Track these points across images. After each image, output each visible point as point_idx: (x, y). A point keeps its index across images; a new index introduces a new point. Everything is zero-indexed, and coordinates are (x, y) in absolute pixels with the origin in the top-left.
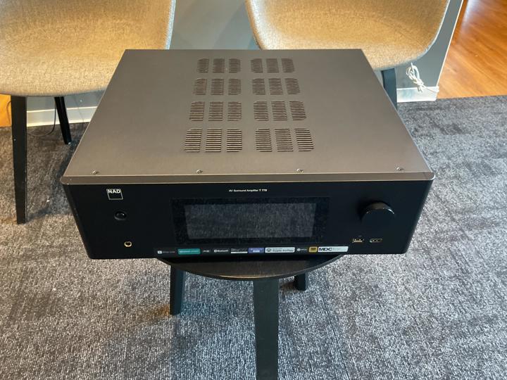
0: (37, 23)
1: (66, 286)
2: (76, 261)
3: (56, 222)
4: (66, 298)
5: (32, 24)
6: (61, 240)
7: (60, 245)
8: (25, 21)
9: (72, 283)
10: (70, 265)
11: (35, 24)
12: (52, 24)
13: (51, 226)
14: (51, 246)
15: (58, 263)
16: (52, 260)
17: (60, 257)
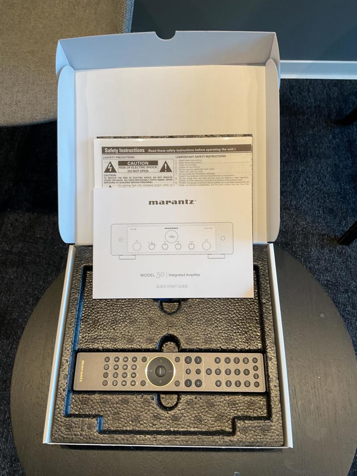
1: (22, 306)
2: (33, 275)
3: (16, 220)
4: (20, 320)
6: (20, 245)
7: (19, 251)
9: (28, 302)
10: (27, 280)
13: (11, 224)
14: (10, 252)
15: (15, 275)
16: (10, 271)
17: (18, 268)
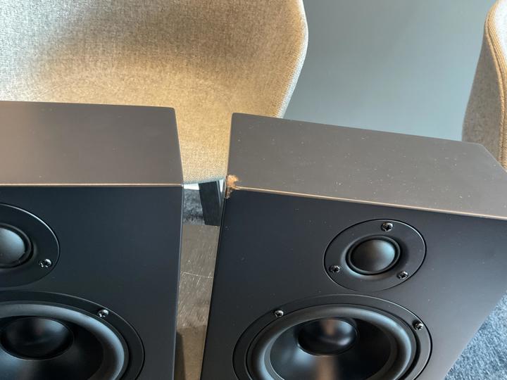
0: (99, 64)
5: (92, 65)
8: (83, 60)
11: (95, 65)
12: (117, 68)
